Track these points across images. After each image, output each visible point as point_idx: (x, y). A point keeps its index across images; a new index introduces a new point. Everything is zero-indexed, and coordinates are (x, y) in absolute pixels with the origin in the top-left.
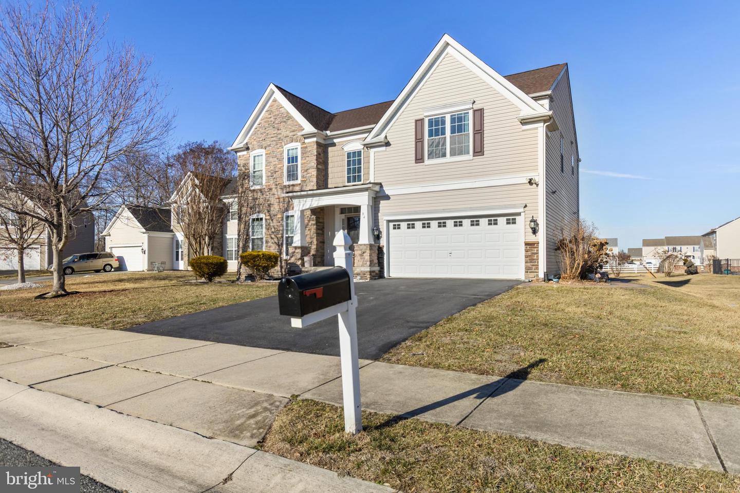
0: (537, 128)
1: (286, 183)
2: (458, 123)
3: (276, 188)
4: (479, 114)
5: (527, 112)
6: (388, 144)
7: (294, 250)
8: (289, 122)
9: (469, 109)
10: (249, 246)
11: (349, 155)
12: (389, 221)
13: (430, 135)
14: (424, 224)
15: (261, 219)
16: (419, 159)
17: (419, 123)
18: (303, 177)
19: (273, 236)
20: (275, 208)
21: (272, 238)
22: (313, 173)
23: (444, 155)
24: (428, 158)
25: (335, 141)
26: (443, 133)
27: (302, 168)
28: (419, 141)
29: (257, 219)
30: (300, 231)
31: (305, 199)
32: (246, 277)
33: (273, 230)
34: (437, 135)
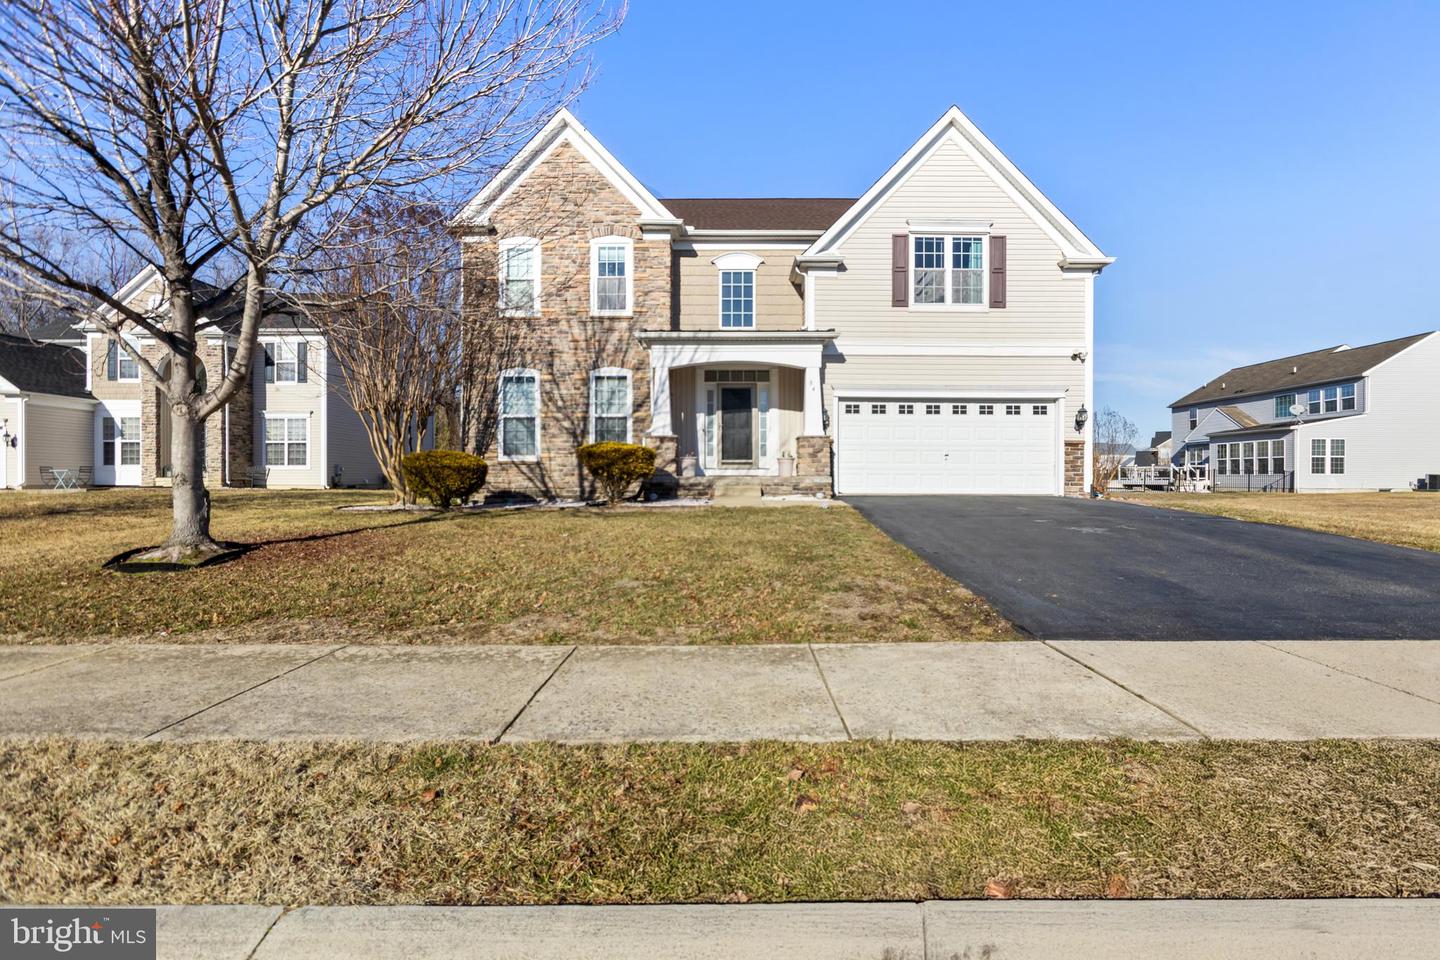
0: (1083, 279)
1: (595, 312)
2: (964, 250)
3: (568, 321)
4: (999, 243)
5: (1073, 255)
6: (841, 268)
7: (658, 443)
8: (603, 194)
9: (985, 234)
10: (494, 436)
11: (726, 276)
12: (841, 399)
13: (919, 264)
14: (902, 407)
15: (531, 380)
16: (900, 300)
17: (899, 240)
18: (637, 304)
19: (560, 415)
20: (567, 360)
21: (557, 420)
22: (662, 300)
23: (941, 300)
24: (916, 301)
25: (696, 247)
26: (940, 262)
27: (636, 286)
28: (899, 271)
29: (519, 380)
30: (668, 408)
32: (486, 497)
33: (560, 403)
34: (929, 264)
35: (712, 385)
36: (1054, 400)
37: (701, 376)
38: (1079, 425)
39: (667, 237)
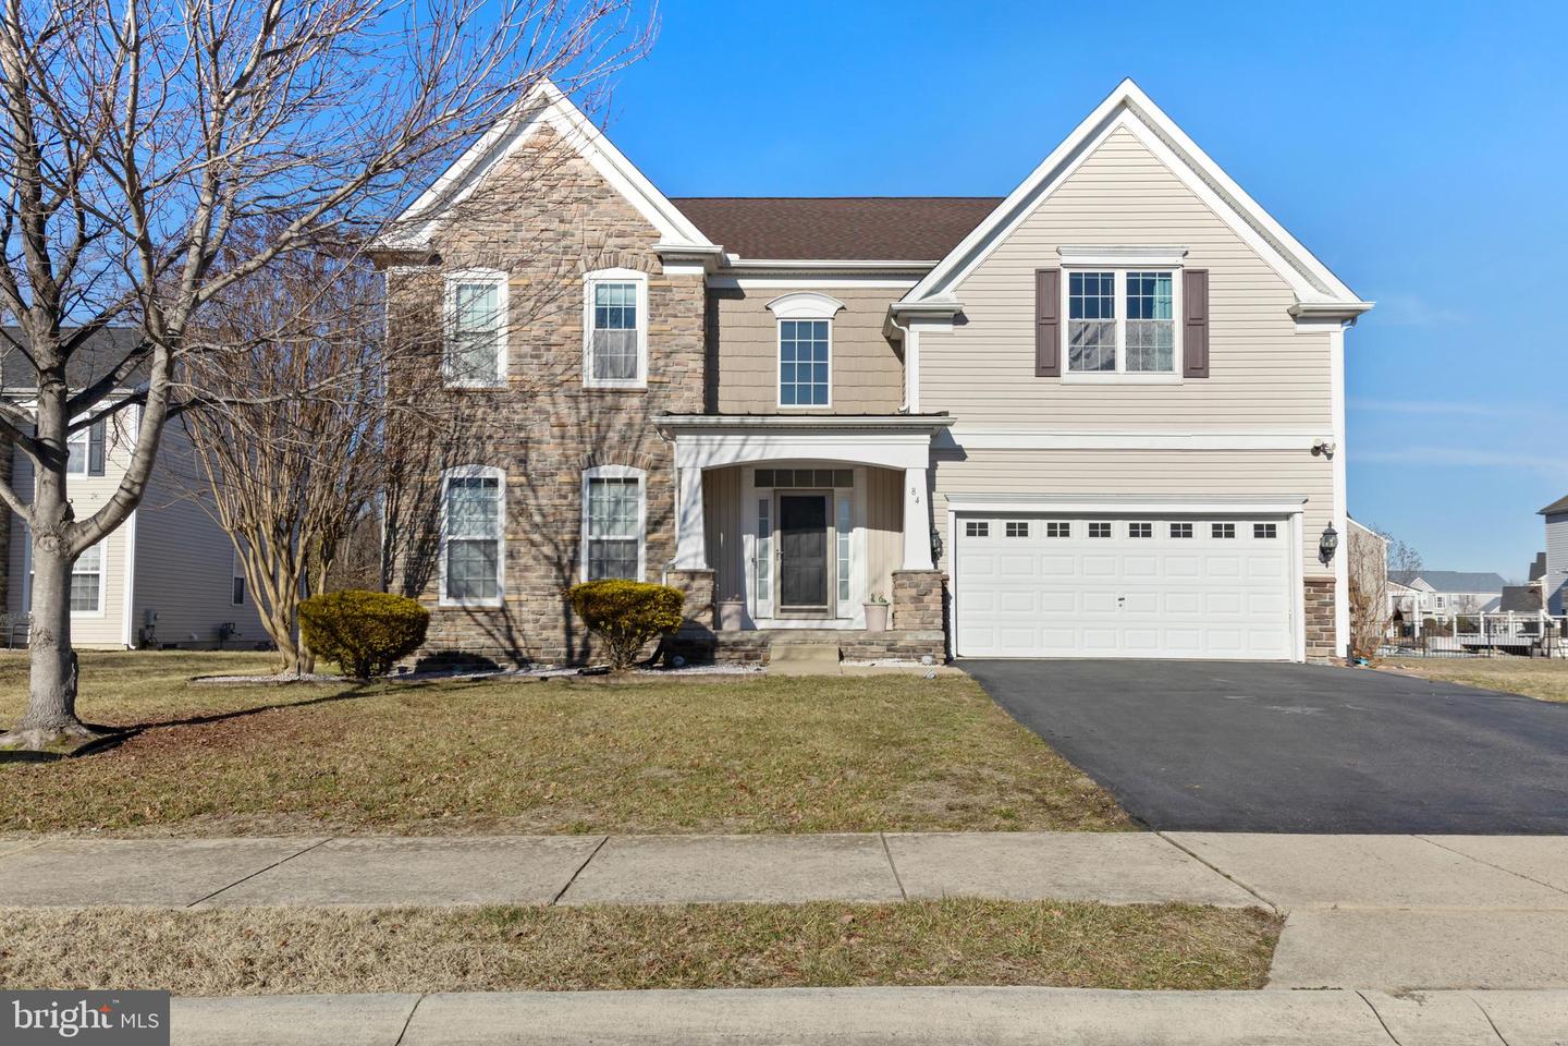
0: (1327, 334)
1: (589, 381)
2: (1144, 291)
3: (551, 394)
4: (1197, 281)
5: (1310, 297)
6: (959, 318)
7: (686, 581)
8: (603, 206)
9: (1176, 267)
10: (434, 567)
11: (788, 326)
12: (959, 514)
13: (1075, 312)
14: (1050, 526)
15: (492, 483)
16: (1047, 367)
17: (1046, 279)
18: (654, 371)
19: (536, 537)
20: (548, 452)
21: (533, 543)
22: (692, 365)
23: (1110, 365)
24: (1071, 368)
25: (743, 283)
26: (1108, 310)
27: (651, 344)
28: (1046, 323)
29: (474, 483)
30: (701, 529)
31: (719, 437)
32: (419, 662)
33: (537, 519)
34: (1092, 313)
35: (766, 492)
36: (1287, 516)
37: (749, 479)
38: (1326, 553)
39: (699, 271)
